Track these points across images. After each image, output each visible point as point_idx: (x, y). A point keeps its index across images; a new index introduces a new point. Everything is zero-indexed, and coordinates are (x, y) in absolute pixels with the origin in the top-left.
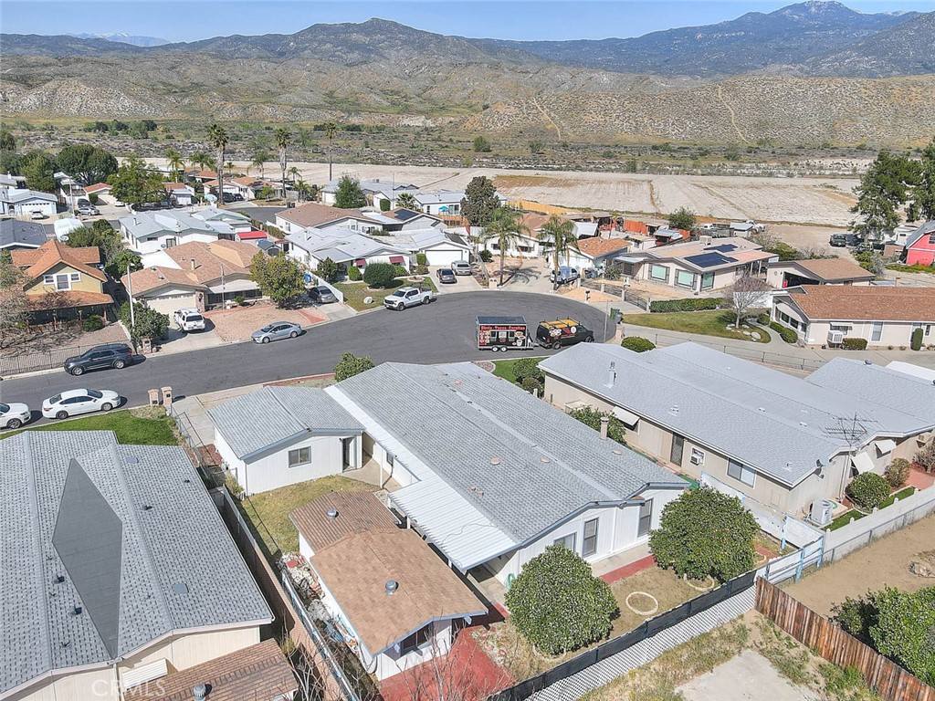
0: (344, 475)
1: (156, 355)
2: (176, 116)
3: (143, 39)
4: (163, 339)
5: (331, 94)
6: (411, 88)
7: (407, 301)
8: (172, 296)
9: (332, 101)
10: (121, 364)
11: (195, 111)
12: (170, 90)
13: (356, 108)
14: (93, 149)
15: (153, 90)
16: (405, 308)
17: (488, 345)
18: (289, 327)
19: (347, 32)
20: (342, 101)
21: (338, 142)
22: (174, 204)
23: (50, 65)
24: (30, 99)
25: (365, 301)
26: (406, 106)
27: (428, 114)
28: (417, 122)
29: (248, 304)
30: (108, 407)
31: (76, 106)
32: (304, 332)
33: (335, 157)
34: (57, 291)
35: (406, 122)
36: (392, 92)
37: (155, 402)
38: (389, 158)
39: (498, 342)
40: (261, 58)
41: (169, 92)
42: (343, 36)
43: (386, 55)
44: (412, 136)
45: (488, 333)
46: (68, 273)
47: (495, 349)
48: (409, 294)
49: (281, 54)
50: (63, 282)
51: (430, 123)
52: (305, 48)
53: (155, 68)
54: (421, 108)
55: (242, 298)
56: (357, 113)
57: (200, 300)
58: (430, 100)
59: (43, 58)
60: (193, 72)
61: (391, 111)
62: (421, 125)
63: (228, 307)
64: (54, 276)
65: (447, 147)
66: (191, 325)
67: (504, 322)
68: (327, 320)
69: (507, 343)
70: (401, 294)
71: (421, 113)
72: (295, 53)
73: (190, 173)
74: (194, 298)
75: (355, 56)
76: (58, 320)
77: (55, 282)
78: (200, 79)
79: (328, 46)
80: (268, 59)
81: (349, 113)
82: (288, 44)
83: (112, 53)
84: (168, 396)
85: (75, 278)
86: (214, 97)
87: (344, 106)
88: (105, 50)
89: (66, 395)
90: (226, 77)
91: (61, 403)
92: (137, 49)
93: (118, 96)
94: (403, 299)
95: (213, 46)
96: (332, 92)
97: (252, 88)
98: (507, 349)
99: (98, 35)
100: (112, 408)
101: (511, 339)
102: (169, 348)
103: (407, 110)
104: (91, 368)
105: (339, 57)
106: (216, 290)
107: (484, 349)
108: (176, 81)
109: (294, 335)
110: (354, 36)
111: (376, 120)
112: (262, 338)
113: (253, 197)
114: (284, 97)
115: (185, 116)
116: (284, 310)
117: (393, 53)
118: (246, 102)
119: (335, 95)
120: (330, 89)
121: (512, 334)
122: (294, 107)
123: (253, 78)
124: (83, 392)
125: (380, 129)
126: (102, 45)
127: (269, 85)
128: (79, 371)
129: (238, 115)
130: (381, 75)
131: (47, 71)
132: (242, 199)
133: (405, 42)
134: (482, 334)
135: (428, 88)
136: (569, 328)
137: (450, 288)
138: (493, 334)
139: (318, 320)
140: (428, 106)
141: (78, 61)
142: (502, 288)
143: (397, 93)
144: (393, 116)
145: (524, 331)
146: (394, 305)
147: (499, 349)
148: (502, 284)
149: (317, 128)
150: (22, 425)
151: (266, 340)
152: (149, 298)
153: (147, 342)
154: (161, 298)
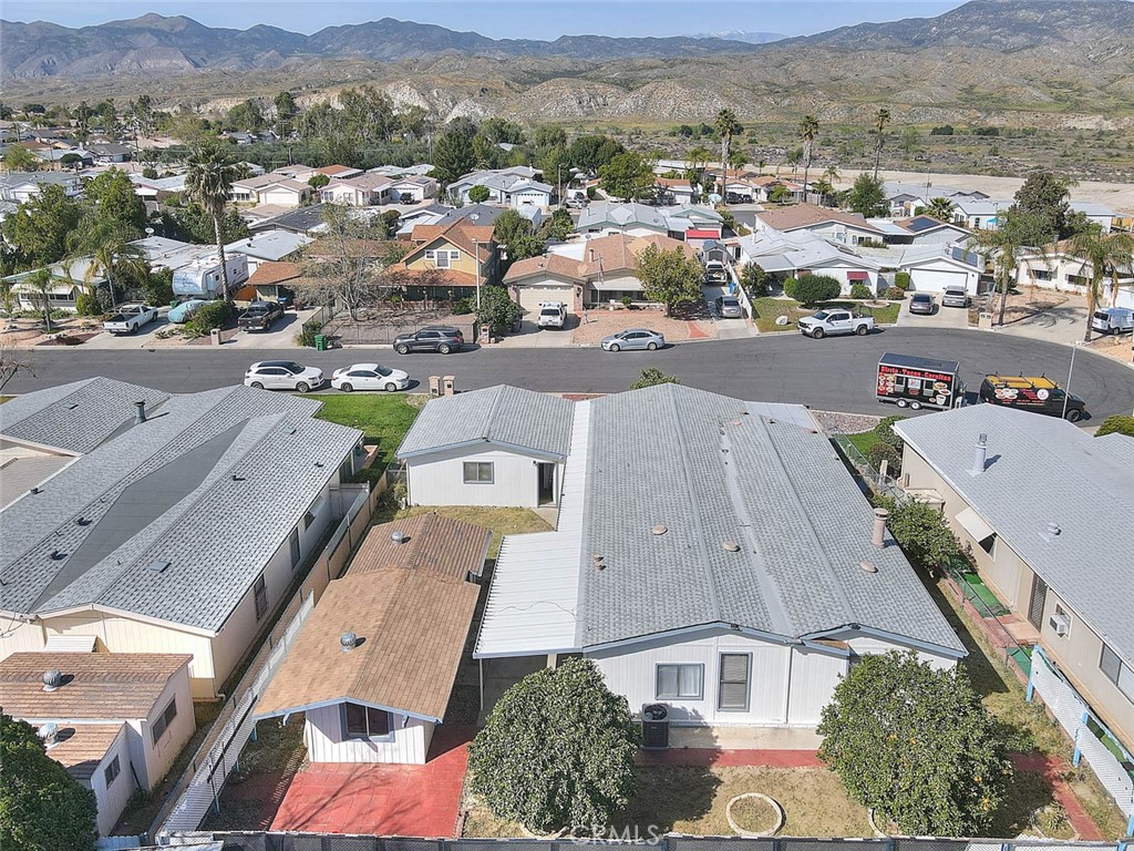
0: (537, 511)
1: (494, 346)
2: (770, 119)
3: (761, 35)
4: (512, 332)
5: (970, 90)
6: (1090, 78)
7: (828, 327)
8: (548, 287)
9: (970, 97)
10: (446, 350)
11: (792, 114)
12: (772, 88)
13: (999, 105)
14: (605, 140)
15: (753, 91)
16: (825, 336)
17: (890, 395)
18: (648, 335)
19: (1013, 9)
20: (984, 98)
21: (957, 149)
22: (671, 203)
23: (656, 67)
24: (627, 103)
25: (778, 322)
26: (1076, 103)
27: (1107, 112)
28: (1087, 123)
29: (637, 308)
30: (392, 388)
31: (669, 109)
32: (666, 346)
33: (943, 165)
34: (436, 268)
35: (1071, 123)
36: (1061, 84)
37: (434, 391)
38: (1019, 168)
39: (906, 393)
40: (890, 48)
41: (771, 92)
42: (1005, 15)
43: (1066, 37)
44: (1070, 142)
45: (891, 377)
46: (448, 249)
47: (902, 404)
48: (835, 317)
49: (919, 43)
50: (442, 261)
51: (1108, 125)
52: (952, 33)
53: (762, 66)
54: (1100, 104)
55: (631, 299)
56: (1000, 111)
57: (578, 295)
58: (1118, 94)
59: (650, 62)
60: (803, 69)
61: (1053, 108)
62: (1093, 127)
63: (611, 309)
64: (435, 251)
65: (1118, 155)
66: (546, 319)
67: (919, 364)
68: (712, 336)
69: (920, 397)
70: (822, 317)
71: (1098, 111)
72: (937, 40)
73: (711, 172)
74: (572, 292)
75: (1021, 39)
76: (429, 299)
77: (436, 258)
78: (808, 77)
79: (984, 28)
80: (899, 50)
81: (988, 111)
82: (929, 30)
83: (724, 53)
84: (449, 386)
85: (454, 256)
86: (819, 97)
87: (984, 103)
88: (716, 50)
89: (355, 368)
90: (841, 73)
91: (348, 375)
92: (750, 47)
93: (712, 97)
94: (823, 323)
95: (836, 37)
96: (972, 87)
97: (867, 84)
98: (921, 408)
99: (714, 35)
100: (396, 390)
101: (927, 392)
102: (511, 342)
103: (1078, 108)
104: (415, 348)
105: (997, 41)
106: (599, 286)
107: (885, 401)
108: (782, 80)
109: (653, 347)
110: (1022, 14)
111: (1027, 120)
112: (609, 345)
113: (765, 200)
114: (903, 94)
115: (781, 119)
116: (672, 320)
117: (1077, 32)
118: (854, 102)
119: (976, 90)
120: (970, 82)
121: (929, 385)
122: (916, 106)
123: (872, 72)
124: (371, 367)
125: (1027, 133)
126: (714, 45)
127: (889, 80)
128: (404, 350)
129: (841, 116)
130: (1049, 61)
131: (650, 73)
132: (751, 201)
133: (1097, 18)
134: (882, 379)
135: (1117, 77)
136: (1035, 390)
137: (916, 321)
138: (899, 381)
139: (703, 335)
140: (1112, 101)
141: (683, 62)
142: (998, 330)
143: (1068, 85)
144: (1052, 115)
145: (949, 383)
146: (807, 330)
147: (908, 405)
148: (1001, 323)
149: (936, 131)
150: (309, 390)
151: (615, 348)
152: (523, 286)
153: (485, 330)
154: (535, 287)
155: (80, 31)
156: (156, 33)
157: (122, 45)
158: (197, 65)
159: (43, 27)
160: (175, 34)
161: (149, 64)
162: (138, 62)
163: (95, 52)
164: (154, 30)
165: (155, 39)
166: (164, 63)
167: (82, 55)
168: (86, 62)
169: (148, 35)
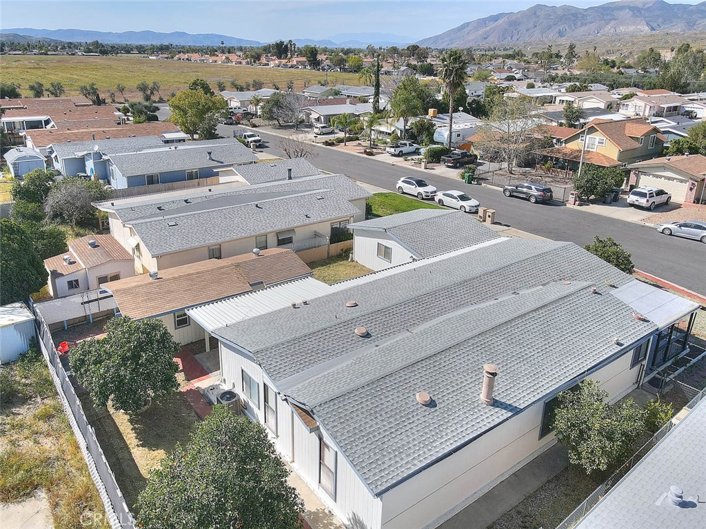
8: (666, 178)
10: (533, 200)
18: (704, 229)
34: (586, 149)
46: (597, 136)
50: (592, 144)
57: (691, 189)
64: (587, 137)
74: (687, 186)
77: (586, 142)
84: (489, 217)
85: (601, 142)
91: (444, 194)
102: (594, 209)
104: (515, 194)
109: (704, 240)
112: (663, 228)
128: (508, 194)
150: (423, 198)
151: (667, 232)
152: (645, 173)
153: (572, 194)
154: (654, 176)
155: (586, 10)
156: (631, 9)
157: (609, 17)
158: (653, 29)
159: (566, 9)
160: (645, 10)
161: (622, 29)
162: (615, 28)
163: (591, 23)
164: (632, 7)
165: (631, 13)
166: (632, 28)
167: (582, 24)
168: (584, 28)
169: (627, 10)
